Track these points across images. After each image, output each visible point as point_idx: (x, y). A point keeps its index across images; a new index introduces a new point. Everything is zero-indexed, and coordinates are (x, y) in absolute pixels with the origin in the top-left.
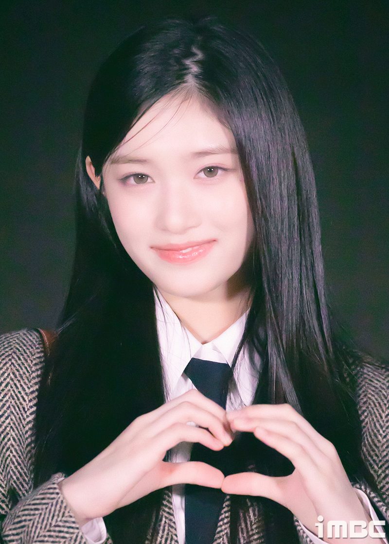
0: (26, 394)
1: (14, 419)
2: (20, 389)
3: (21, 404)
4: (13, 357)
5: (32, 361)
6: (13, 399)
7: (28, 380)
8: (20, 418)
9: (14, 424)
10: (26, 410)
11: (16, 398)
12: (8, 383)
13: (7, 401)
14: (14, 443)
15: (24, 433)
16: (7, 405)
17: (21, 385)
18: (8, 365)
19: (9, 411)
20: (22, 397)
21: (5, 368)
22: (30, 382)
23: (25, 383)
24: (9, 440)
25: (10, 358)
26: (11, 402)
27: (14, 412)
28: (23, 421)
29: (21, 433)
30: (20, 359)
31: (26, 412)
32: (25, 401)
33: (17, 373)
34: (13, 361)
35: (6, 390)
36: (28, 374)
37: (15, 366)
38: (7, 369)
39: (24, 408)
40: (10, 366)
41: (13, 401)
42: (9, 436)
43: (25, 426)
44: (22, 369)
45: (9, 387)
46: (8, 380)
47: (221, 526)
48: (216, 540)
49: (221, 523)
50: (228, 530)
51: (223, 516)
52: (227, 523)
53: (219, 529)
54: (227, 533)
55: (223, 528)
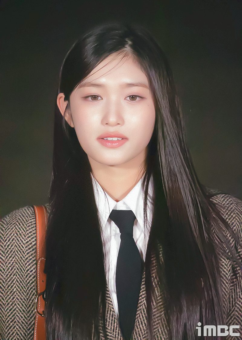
0: (24, 244)
1: (18, 258)
2: (20, 242)
3: (21, 249)
4: (16, 224)
5: (27, 225)
6: (17, 247)
7: (24, 236)
8: (21, 257)
9: (17, 260)
12: (14, 239)
13: (13, 249)
16: (13, 251)
17: (21, 240)
18: (13, 229)
19: (14, 254)
20: (22, 246)
23: (23, 238)
24: (15, 269)
27: (17, 254)
28: (23, 258)
29: (22, 265)
30: (20, 225)
31: (24, 254)
33: (18, 233)
34: (16, 226)
35: (13, 242)
36: (24, 233)
37: (17, 230)
38: (13, 231)
39: (23, 252)
40: (15, 229)
41: (16, 249)
42: (15, 267)
44: (21, 230)
46: (13, 237)
47: (141, 299)
48: (139, 307)
49: (141, 298)
50: (145, 301)
51: (141, 294)
52: (144, 297)
53: (140, 301)
54: (144, 303)
55: (143, 301)
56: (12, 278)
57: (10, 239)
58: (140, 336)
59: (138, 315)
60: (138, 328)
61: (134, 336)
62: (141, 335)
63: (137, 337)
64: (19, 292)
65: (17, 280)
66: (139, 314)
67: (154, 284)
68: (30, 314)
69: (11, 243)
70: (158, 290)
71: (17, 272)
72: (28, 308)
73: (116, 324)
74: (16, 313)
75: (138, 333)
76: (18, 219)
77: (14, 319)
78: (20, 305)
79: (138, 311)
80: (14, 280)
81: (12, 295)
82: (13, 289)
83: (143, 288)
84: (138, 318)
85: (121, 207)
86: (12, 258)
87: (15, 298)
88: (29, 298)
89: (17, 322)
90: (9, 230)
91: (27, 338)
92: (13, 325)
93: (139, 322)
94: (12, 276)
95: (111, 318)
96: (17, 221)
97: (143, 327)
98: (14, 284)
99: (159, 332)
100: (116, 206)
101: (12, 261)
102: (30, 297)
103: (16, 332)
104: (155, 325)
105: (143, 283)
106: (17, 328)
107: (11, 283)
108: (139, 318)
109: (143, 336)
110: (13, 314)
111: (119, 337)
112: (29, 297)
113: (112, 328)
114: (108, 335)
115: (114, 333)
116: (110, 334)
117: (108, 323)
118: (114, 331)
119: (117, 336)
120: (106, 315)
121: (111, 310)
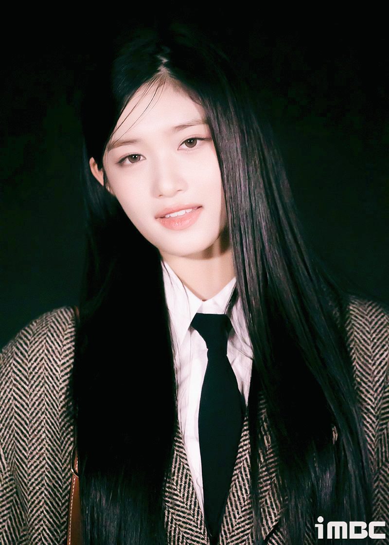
0: (58, 366)
1: (48, 387)
2: (53, 362)
3: (54, 374)
4: (48, 336)
5: (63, 337)
6: (47, 370)
7: (59, 353)
8: (53, 386)
9: (48, 391)
10: (59, 379)
11: (49, 370)
12: (43, 358)
13: (42, 373)
14: (47, 407)
15: (58, 397)
16: (42, 376)
17: (54, 359)
18: (43, 343)
19: (43, 381)
20: (55, 369)
21: (41, 345)
22: (61, 355)
23: (57, 357)
24: (44, 404)
25: (45, 336)
26: (45, 374)
27: (47, 381)
28: (56, 388)
29: (54, 398)
30: (53, 336)
31: (59, 381)
32: (57, 371)
33: (50, 349)
34: (47, 339)
35: (41, 364)
36: (59, 348)
37: (48, 343)
38: (43, 346)
39: (57, 378)
40: (45, 343)
41: (46, 373)
42: (44, 402)
43: (58, 391)
44: (54, 345)
45: (43, 361)
46: (43, 355)
47: (241, 452)
48: (237, 464)
49: (241, 450)
50: (247, 456)
51: (242, 444)
52: (246, 450)
54: (246, 459)
55: (244, 455)
56: (39, 417)
57: (38, 358)
58: (237, 509)
59: (236, 476)
60: (234, 496)
61: (228, 508)
63: (233, 510)
64: (50, 440)
65: (46, 421)
66: (237, 474)
68: (67, 474)
69: (38, 364)
70: (267, 439)
71: (47, 410)
72: (63, 464)
74: (44, 471)
75: (234, 503)
76: (50, 327)
77: (42, 480)
78: (52, 459)
79: (236, 470)
80: (42, 421)
81: (39, 444)
82: (41, 435)
83: (246, 435)
84: (235, 480)
86: (39, 387)
87: (44, 449)
88: (65, 450)
89: (45, 484)
90: (36, 345)
91: (60, 509)
92: (40, 489)
93: (236, 487)
94: (39, 415)
96: (49, 331)
97: (243, 494)
98: (42, 427)
100: (201, 307)
101: (40, 392)
102: (66, 447)
103: (43, 500)
105: (245, 428)
106: (45, 495)
107: (38, 426)
108: (237, 481)
109: (242, 508)
110: (40, 472)
112: (64, 447)
113: (186, 495)
114: (179, 506)
115: (189, 504)
116: (182, 504)
117: (179, 487)
118: (187, 500)
119: (193, 506)
120: (176, 474)
121: (184, 468)
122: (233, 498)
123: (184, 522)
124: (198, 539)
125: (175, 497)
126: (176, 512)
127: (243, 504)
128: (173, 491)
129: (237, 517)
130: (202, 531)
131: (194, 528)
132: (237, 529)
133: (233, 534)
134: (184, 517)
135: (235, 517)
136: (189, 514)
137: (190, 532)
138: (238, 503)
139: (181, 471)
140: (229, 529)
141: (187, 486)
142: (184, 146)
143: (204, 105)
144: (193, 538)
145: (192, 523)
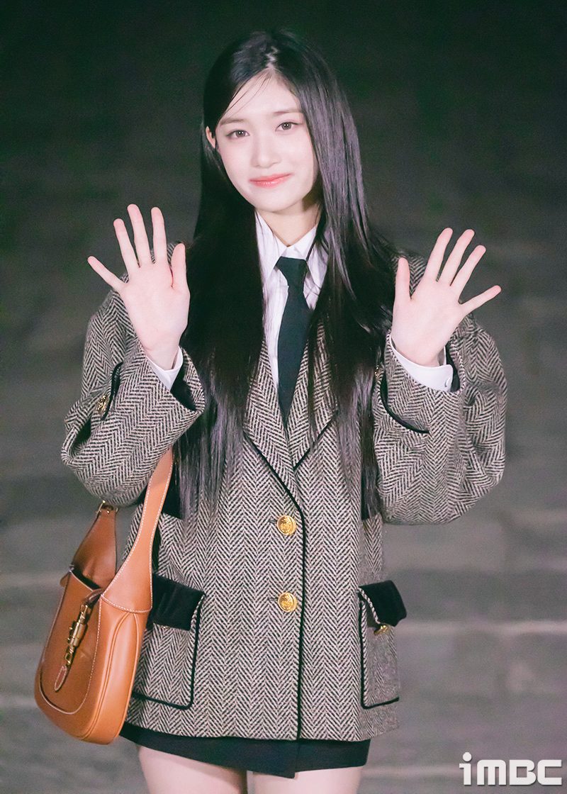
48: (300, 376)
49: (303, 365)
51: (304, 360)
53: (301, 369)
55: (304, 368)
58: (299, 410)
59: (299, 385)
62: (301, 410)
63: (295, 411)
66: (299, 383)
67: (320, 349)
70: (324, 356)
73: (273, 393)
75: (296, 406)
79: (299, 380)
84: (298, 388)
85: (292, 254)
93: (298, 394)
95: (268, 385)
97: (303, 399)
99: (322, 406)
100: (285, 252)
104: (318, 398)
111: (276, 409)
113: (269, 398)
114: (263, 406)
115: (271, 404)
116: (265, 405)
117: (263, 391)
118: (270, 401)
119: (274, 407)
120: (262, 381)
121: (268, 376)
122: (296, 403)
123: (266, 419)
124: (276, 433)
125: (260, 398)
126: (261, 411)
127: (303, 407)
128: (259, 394)
129: (299, 416)
130: (280, 427)
131: (273, 424)
132: (299, 426)
133: (296, 430)
134: (266, 415)
135: (297, 417)
136: (271, 413)
137: (271, 427)
138: (300, 406)
139: (266, 378)
140: (292, 426)
141: (270, 391)
142: (281, 128)
143: (299, 96)
144: (273, 431)
145: (272, 419)
